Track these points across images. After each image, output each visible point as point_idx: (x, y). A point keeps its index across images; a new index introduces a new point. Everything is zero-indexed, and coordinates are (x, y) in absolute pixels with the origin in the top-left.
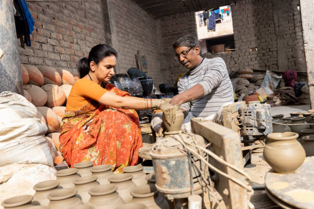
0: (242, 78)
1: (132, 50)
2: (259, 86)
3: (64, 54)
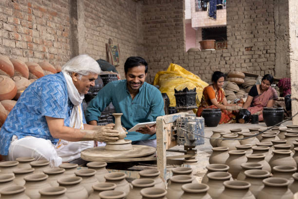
1: (103, 39)
3: (20, 41)
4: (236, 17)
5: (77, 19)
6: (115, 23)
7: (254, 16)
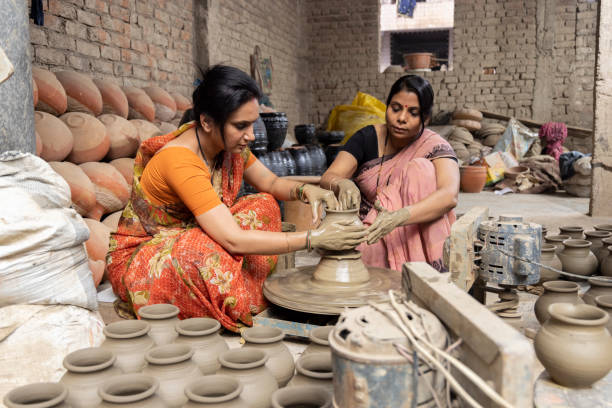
0: (460, 126)
1: (246, 46)
2: (492, 147)
3: (108, 45)
4: (471, 15)
5: (206, 8)
6: (265, 18)
7: (502, 13)
